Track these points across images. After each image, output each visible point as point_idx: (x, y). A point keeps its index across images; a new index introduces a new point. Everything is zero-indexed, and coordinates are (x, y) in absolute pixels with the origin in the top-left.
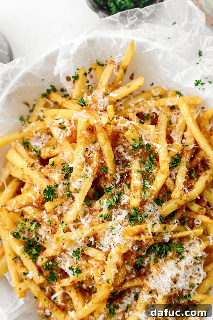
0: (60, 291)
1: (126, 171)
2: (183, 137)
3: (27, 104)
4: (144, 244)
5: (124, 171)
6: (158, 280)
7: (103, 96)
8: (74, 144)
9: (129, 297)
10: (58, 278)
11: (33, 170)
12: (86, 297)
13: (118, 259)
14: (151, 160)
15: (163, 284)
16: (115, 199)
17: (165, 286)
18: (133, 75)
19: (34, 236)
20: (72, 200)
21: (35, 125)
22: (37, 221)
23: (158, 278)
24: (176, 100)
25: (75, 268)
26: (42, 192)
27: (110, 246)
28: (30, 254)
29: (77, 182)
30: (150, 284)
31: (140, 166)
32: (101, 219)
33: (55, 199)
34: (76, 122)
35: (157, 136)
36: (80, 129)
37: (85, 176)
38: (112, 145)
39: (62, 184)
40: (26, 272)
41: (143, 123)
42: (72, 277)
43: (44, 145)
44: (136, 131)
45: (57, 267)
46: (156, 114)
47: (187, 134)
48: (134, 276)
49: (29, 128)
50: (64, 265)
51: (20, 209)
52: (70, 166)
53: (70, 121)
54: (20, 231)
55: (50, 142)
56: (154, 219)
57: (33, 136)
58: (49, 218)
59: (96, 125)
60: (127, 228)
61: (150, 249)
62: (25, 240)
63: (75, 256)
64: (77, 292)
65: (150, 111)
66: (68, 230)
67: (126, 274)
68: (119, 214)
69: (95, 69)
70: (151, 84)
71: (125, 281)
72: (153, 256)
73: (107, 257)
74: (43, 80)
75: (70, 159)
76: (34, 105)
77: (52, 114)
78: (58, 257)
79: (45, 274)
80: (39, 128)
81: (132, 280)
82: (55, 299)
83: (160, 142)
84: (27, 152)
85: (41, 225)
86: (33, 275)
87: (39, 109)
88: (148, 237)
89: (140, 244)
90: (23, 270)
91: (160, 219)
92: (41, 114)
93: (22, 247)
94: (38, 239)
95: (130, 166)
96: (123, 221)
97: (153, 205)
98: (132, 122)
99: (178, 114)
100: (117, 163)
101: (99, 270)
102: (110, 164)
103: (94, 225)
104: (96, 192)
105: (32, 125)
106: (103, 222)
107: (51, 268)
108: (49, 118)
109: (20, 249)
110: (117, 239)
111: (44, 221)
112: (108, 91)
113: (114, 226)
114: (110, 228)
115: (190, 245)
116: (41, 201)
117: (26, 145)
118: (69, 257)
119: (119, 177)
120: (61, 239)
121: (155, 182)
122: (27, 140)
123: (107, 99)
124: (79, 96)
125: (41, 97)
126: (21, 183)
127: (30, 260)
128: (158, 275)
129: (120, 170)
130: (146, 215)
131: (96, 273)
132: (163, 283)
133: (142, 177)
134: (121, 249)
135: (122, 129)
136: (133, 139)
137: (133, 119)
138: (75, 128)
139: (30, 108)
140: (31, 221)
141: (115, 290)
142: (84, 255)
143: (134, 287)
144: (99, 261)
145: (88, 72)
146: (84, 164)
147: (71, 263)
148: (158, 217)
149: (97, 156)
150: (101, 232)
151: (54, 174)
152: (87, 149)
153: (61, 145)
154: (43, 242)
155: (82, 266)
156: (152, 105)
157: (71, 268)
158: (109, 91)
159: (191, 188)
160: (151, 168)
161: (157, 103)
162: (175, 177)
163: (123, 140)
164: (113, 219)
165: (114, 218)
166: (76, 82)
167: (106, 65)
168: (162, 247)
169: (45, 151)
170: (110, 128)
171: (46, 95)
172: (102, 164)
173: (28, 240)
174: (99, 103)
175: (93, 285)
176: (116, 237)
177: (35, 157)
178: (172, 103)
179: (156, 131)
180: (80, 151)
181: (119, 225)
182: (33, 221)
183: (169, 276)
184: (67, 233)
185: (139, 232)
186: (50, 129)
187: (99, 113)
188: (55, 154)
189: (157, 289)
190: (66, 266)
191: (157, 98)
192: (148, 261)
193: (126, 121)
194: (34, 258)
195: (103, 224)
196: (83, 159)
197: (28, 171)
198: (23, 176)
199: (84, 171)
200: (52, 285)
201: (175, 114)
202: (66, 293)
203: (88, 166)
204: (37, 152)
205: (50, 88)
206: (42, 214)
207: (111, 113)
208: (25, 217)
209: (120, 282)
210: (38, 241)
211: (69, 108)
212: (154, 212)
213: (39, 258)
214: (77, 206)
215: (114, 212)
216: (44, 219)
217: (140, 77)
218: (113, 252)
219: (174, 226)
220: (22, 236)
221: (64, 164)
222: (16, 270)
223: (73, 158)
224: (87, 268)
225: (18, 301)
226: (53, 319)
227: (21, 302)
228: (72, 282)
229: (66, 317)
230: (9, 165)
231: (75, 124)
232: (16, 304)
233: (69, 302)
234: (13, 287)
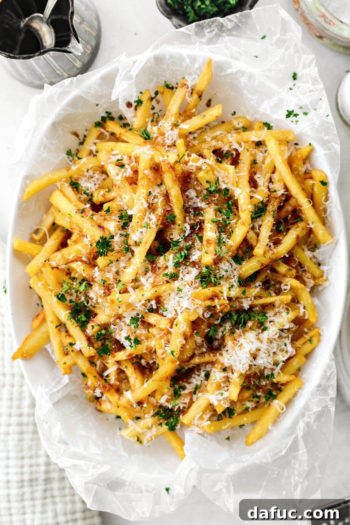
0: (115, 366)
1: (197, 221)
2: (271, 181)
3: (76, 135)
4: (218, 311)
5: (195, 220)
6: (234, 354)
7: (171, 127)
8: (135, 186)
9: (199, 375)
10: (112, 350)
11: (83, 217)
12: (146, 376)
13: (185, 327)
14: (229, 208)
15: (240, 360)
16: (183, 254)
17: (242, 362)
18: (210, 101)
19: (83, 299)
20: (131, 256)
21: (86, 162)
22: (87, 281)
23: (233, 353)
24: (263, 134)
25: (132, 338)
26: (95, 245)
27: (176, 311)
28: (78, 321)
29: (138, 234)
30: (224, 359)
31: (216, 216)
32: (165, 278)
33: (110, 253)
34: (137, 159)
35: (237, 178)
36: (143, 168)
37: (148, 226)
38: (181, 189)
39: (118, 235)
40: (73, 343)
41: (221, 162)
42: (130, 350)
43: (97, 186)
44: (211, 171)
45: (112, 337)
46: (236, 150)
47: (275, 177)
48: (204, 350)
49: (79, 165)
50: (120, 335)
51: (66, 264)
52: (130, 213)
53: (130, 158)
54: (66, 292)
55: (105, 183)
56: (231, 281)
57: (83, 176)
58: (102, 277)
59: (162, 164)
60: (197, 290)
61: (225, 317)
62: (72, 304)
63: (133, 323)
64: (135, 369)
65: (230, 147)
66: (126, 291)
67: (194, 347)
68: (188, 273)
69: (163, 93)
70: (233, 113)
71: (193, 356)
72: (228, 326)
73: (172, 325)
74: (97, 105)
75: (129, 204)
76: (85, 136)
77: (109, 148)
78: (112, 325)
79: (96, 345)
80: (92, 165)
81: (202, 354)
82: (107, 376)
83: (240, 186)
84: (76, 194)
85: (92, 285)
86: (82, 346)
87: (91, 141)
88: (222, 301)
89: (213, 310)
90: (69, 340)
91: (239, 281)
92: (94, 148)
93: (68, 312)
94: (88, 302)
95: (202, 215)
96: (192, 282)
97: (231, 264)
98: (207, 161)
99: (266, 151)
100: (186, 210)
101: (162, 341)
102: (178, 211)
103: (156, 286)
104: (161, 247)
105: (82, 161)
106: (168, 282)
107: (103, 338)
108: (104, 152)
109: (65, 314)
110: (185, 304)
111: (96, 280)
112: (178, 122)
113: (182, 287)
114: (177, 289)
115: (276, 314)
116: (92, 256)
117: (75, 185)
118: (125, 325)
119: (188, 227)
120: (116, 302)
121: (233, 236)
122: (75, 180)
123: (176, 131)
124: (142, 127)
125: (94, 126)
126: (67, 234)
127: (78, 328)
128: (233, 349)
129: (190, 220)
130: (221, 276)
131: (159, 344)
132: (239, 358)
133: (218, 228)
134: (189, 315)
135: (194, 168)
136: (207, 182)
137: (208, 157)
138: (137, 167)
139: (80, 139)
140: (80, 281)
141: (182, 366)
142: (143, 322)
143: (204, 363)
144: (163, 330)
145: (153, 95)
146: (146, 211)
147: (128, 332)
148: (236, 278)
149: (162, 202)
150: (165, 294)
151: (110, 222)
152: (150, 192)
153: (119, 187)
154: (94, 307)
155: (141, 336)
156: (233, 140)
157: (128, 338)
158: (180, 121)
159: (277, 243)
160: (228, 218)
161: (240, 137)
162: (259, 229)
163: (196, 183)
164: (180, 278)
165: (182, 278)
166: (138, 108)
167: (176, 88)
168: (240, 315)
169: (98, 194)
170: (179, 168)
171: (101, 124)
172: (168, 211)
173: (76, 303)
174: (166, 135)
175: (155, 360)
176: (184, 301)
177: (86, 202)
178: (257, 138)
179: (237, 173)
180: (142, 195)
181: (187, 286)
182: (82, 281)
183: (247, 350)
184: (124, 294)
185: (213, 296)
186: (105, 166)
187: (167, 149)
188: (111, 198)
189: (233, 365)
190: (121, 335)
191: (239, 131)
192: (223, 332)
193: (199, 160)
194: (83, 326)
195: (169, 284)
196: (146, 205)
197: (78, 218)
198: (70, 224)
199: (146, 219)
200: (104, 360)
201: (261, 152)
202: (121, 369)
203: (152, 213)
204: (88, 195)
205: (105, 115)
206: (93, 271)
207: (182, 149)
208: (72, 275)
209: (187, 356)
210: (89, 305)
211: (129, 141)
212: (231, 273)
213: (89, 326)
214: (136, 262)
215: (182, 270)
216: (95, 278)
217: (218, 105)
218: (180, 318)
219: (255, 290)
220: (68, 298)
221: (122, 210)
222: (60, 341)
223: (134, 202)
224: (147, 338)
225: (61, 379)
226: (104, 401)
227: (66, 379)
228: (129, 355)
229: (121, 398)
230: (52, 210)
231: (136, 162)
232: (59, 383)
233: (124, 381)
234: (55, 360)
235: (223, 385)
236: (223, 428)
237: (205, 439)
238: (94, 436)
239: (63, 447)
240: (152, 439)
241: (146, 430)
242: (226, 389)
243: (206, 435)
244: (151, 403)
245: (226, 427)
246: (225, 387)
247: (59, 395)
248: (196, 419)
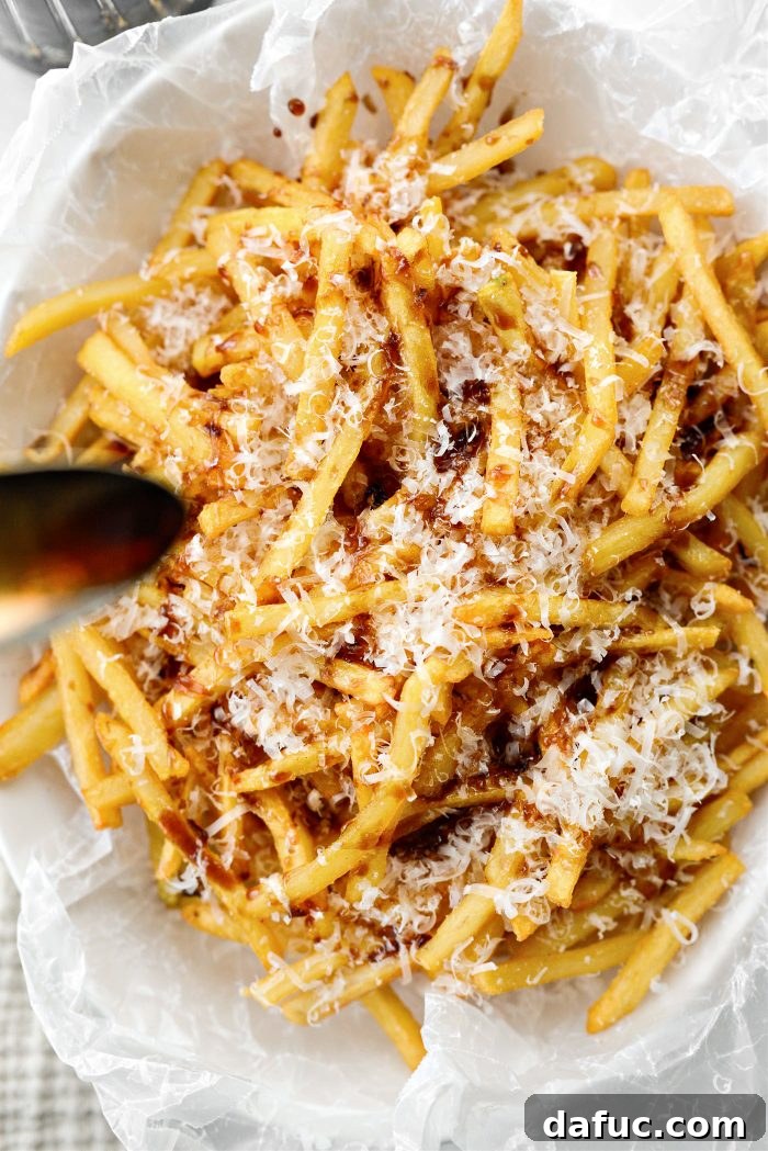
0: (238, 807)
1: (471, 417)
2: (668, 322)
4: (524, 659)
5: (465, 415)
6: (565, 779)
7: (407, 171)
8: (307, 320)
9: (467, 839)
10: (232, 765)
12: (320, 838)
13: (435, 700)
15: (580, 796)
17: (587, 802)
18: (510, 112)
20: (290, 507)
21: (177, 260)
23: (563, 775)
24: (651, 198)
26: (194, 475)
27: (409, 654)
28: (139, 683)
29: (311, 444)
30: (536, 794)
31: (522, 403)
34: (315, 245)
35: (582, 307)
36: (329, 269)
37: (339, 426)
42: (280, 762)
43: (205, 327)
44: (514, 284)
45: (232, 727)
47: (683, 309)
48: (483, 768)
49: (161, 265)
50: (254, 722)
52: (291, 389)
53: (297, 245)
55: (226, 320)
56: (560, 580)
57: (169, 299)
58: (212, 562)
59: (384, 259)
60: (470, 602)
61: (541, 679)
64: (292, 816)
66: (273, 598)
67: (457, 757)
68: (444, 556)
69: (387, 85)
71: (452, 784)
72: (548, 702)
73: (399, 691)
75: (291, 367)
77: (237, 223)
78: (233, 696)
79: (189, 751)
80: (193, 269)
81: (478, 780)
82: (219, 835)
83: (590, 326)
84: (149, 348)
85: (183, 587)
86: (152, 748)
87: (195, 211)
88: (536, 633)
89: (510, 657)
91: (582, 584)
92: (199, 227)
93: (118, 656)
95: (488, 400)
96: (454, 578)
97: (562, 535)
98: (504, 256)
99: (656, 246)
101: (371, 737)
102: (420, 388)
103: (359, 586)
104: (373, 485)
105: (167, 257)
106: (390, 578)
108: (227, 234)
109: (109, 664)
110: (437, 636)
111: (194, 570)
112: (425, 157)
113: (426, 592)
114: (414, 597)
115: (675, 678)
118: (269, 695)
121: (570, 458)
123: (420, 183)
128: (562, 765)
129: (453, 414)
131: (361, 747)
132: (579, 791)
133: (527, 438)
134: (447, 668)
135: (468, 276)
137: (505, 248)
138: (314, 269)
142: (320, 688)
143: (482, 804)
144: (372, 708)
146: (336, 384)
147: (276, 714)
148: (574, 575)
149: (378, 361)
150: (380, 609)
151: (237, 415)
154: (187, 648)
155: (313, 726)
156: (570, 213)
158: (430, 157)
159: (686, 482)
160: (556, 412)
161: (587, 206)
162: (638, 446)
164: (422, 567)
165: (429, 568)
166: (321, 122)
167: (421, 77)
170: (430, 272)
172: (395, 387)
174: (394, 191)
175: (347, 794)
176: (431, 628)
177: (173, 369)
178: (634, 206)
179: (582, 293)
180: (324, 341)
181: (443, 590)
183: (602, 766)
184: (270, 606)
185: (509, 616)
186: (230, 270)
188: (243, 355)
189: (560, 809)
190: (259, 724)
191: (585, 192)
192: (534, 720)
193: (482, 253)
195: (391, 583)
196: (335, 368)
198: (131, 422)
199: (335, 407)
200: (210, 792)
201: (645, 247)
202: (256, 816)
203: (351, 392)
206: (188, 547)
209: (436, 781)
212: (562, 560)
214: (306, 522)
215: (428, 549)
216: (193, 564)
217: (532, 111)
218: (422, 674)
219: (622, 611)
222: (91, 736)
223: (302, 361)
224: (329, 731)
225: (92, 841)
226: (207, 904)
227: (105, 842)
228: (279, 777)
229: (254, 893)
230: (85, 389)
231: (311, 255)
232: (85, 851)
233: (262, 853)
234: (78, 790)
235: (531, 863)
236: (528, 981)
237: (478, 1011)
238: (176, 999)
239: (90, 1024)
240: (333, 1010)
241: (319, 983)
242: (539, 874)
243: (480, 1002)
244: (332, 909)
245: (536, 980)
246: (538, 871)
247: (86, 886)
248: (455, 956)
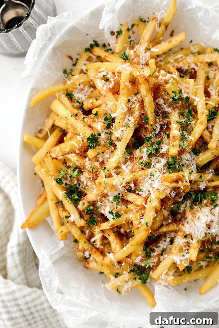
0: (100, 234)
1: (165, 122)
3: (71, 58)
4: (181, 191)
5: (163, 121)
6: (194, 225)
7: (144, 51)
8: (117, 95)
9: (165, 241)
10: (98, 222)
11: (76, 119)
12: (123, 241)
13: (157, 203)
14: (190, 112)
15: (198, 229)
16: (154, 147)
17: (200, 231)
18: (173, 32)
19: (76, 182)
20: (113, 149)
21: (78, 78)
22: (79, 168)
23: (193, 223)
24: (215, 57)
25: (114, 212)
26: (86, 140)
27: (149, 191)
28: (71, 199)
29: (119, 131)
30: (186, 229)
31: (179, 118)
32: (141, 166)
33: (97, 147)
34: (120, 73)
35: (196, 89)
36: (124, 81)
37: (127, 126)
38: (153, 97)
39: (104, 133)
40: (68, 216)
41: (183, 77)
42: (112, 221)
43: (86, 97)
44: (176, 84)
45: (97, 212)
46: (194, 69)
48: (170, 221)
49: (73, 80)
50: (104, 210)
51: (63, 156)
52: (113, 115)
53: (114, 73)
54: (63, 177)
55: (92, 94)
56: (191, 168)
57: (76, 88)
58: (91, 165)
59: (139, 77)
60: (165, 175)
61: (186, 196)
62: (67, 186)
63: (115, 201)
64: (115, 236)
65: (189, 66)
66: (110, 176)
67: (163, 219)
68: (158, 162)
69: (138, 25)
70: (190, 41)
71: (161, 226)
72: (188, 203)
73: (146, 201)
74: (87, 35)
75: (113, 109)
76: (77, 59)
77: (95, 67)
78: (99, 202)
79: (85, 218)
80: (83, 80)
81: (168, 225)
82: (94, 242)
83: (198, 95)
84: (71, 103)
85: (83, 172)
86: (75, 218)
87: (82, 63)
88: (185, 184)
89: (177, 190)
90: (65, 214)
91: (197, 168)
92: (84, 68)
93: (64, 192)
94: (79, 185)
95: (169, 117)
96: (161, 168)
97: (191, 155)
98: (173, 75)
99: (216, 70)
100: (157, 114)
101: (138, 214)
102: (150, 114)
103: (134, 172)
104: (136, 142)
105: (76, 77)
106: (143, 169)
107: (92, 213)
108: (93, 70)
109: (62, 194)
110: (156, 185)
111: (87, 167)
112: (149, 46)
113: (153, 173)
114: (150, 174)
116: (83, 149)
117: (69, 96)
118: (109, 202)
119: (159, 127)
120: (103, 184)
121: (192, 133)
122: (70, 92)
123: (148, 54)
124: (122, 51)
125: (84, 51)
126: (63, 133)
127: (72, 204)
128: (193, 220)
129: (160, 121)
130: (184, 164)
131: (135, 217)
133: (181, 128)
134: (160, 194)
135: (163, 82)
136: (173, 92)
137: (173, 73)
138: (119, 80)
139: (73, 62)
140: (74, 168)
141: (152, 234)
142: (123, 200)
143: (170, 231)
144: (138, 206)
145: (130, 27)
146: (126, 114)
147: (111, 208)
148: (194, 166)
149: (139, 107)
150: (141, 178)
151: (98, 123)
152: (129, 100)
153: (104, 96)
154: (84, 189)
155: (121, 211)
156: (191, 61)
157: (111, 212)
158: (151, 46)
160: (189, 120)
161: (196, 59)
162: (212, 129)
163: (164, 93)
164: (152, 166)
165: (154, 166)
166: (119, 37)
167: (148, 22)
168: (197, 194)
169: (88, 102)
170: (152, 81)
171: (89, 50)
172: (143, 114)
173: (70, 186)
174: (141, 57)
175: (131, 229)
176: (155, 183)
177: (78, 109)
178: (210, 59)
179: (195, 85)
180: (123, 102)
181: (158, 172)
182: (75, 168)
183: (204, 221)
184: (108, 178)
185: (177, 179)
186: (94, 80)
187: (142, 67)
188: (98, 105)
189: (192, 233)
190: (106, 210)
191: (195, 54)
192: (184, 208)
193: (166, 75)
194: (75, 203)
195: (143, 171)
196: (126, 109)
197: (72, 120)
198: (66, 125)
199: (126, 120)
200: (92, 229)
201: (212, 70)
202: (105, 236)
203: (130, 116)
204: (79, 103)
205: (93, 43)
206: (85, 161)
207: (153, 66)
208: (68, 164)
209: (157, 226)
210: (80, 187)
211: (112, 61)
212: (191, 162)
213: (81, 203)
214: (118, 154)
215: (153, 160)
216: (86, 166)
217: (181, 33)
218: (153, 196)
219: (209, 175)
220: (64, 182)
221: (107, 114)
222: (57, 214)
223: (116, 108)
224: (126, 212)
225: (58, 244)
226: (91, 261)
227: (62, 244)
228: (112, 225)
229: (105, 258)
230: (52, 115)
231: (118, 76)
232: (56, 246)
233: (107, 246)
234: (54, 230)
235: (184, 249)
236: (184, 282)
237: (169, 290)
238: (83, 287)
239: (60, 296)
240: (128, 290)
241: (124, 283)
242: (187, 251)
243: (170, 287)
244: (128, 262)
245: (186, 281)
246: (186, 251)
247: (57, 257)
248: (163, 274)
